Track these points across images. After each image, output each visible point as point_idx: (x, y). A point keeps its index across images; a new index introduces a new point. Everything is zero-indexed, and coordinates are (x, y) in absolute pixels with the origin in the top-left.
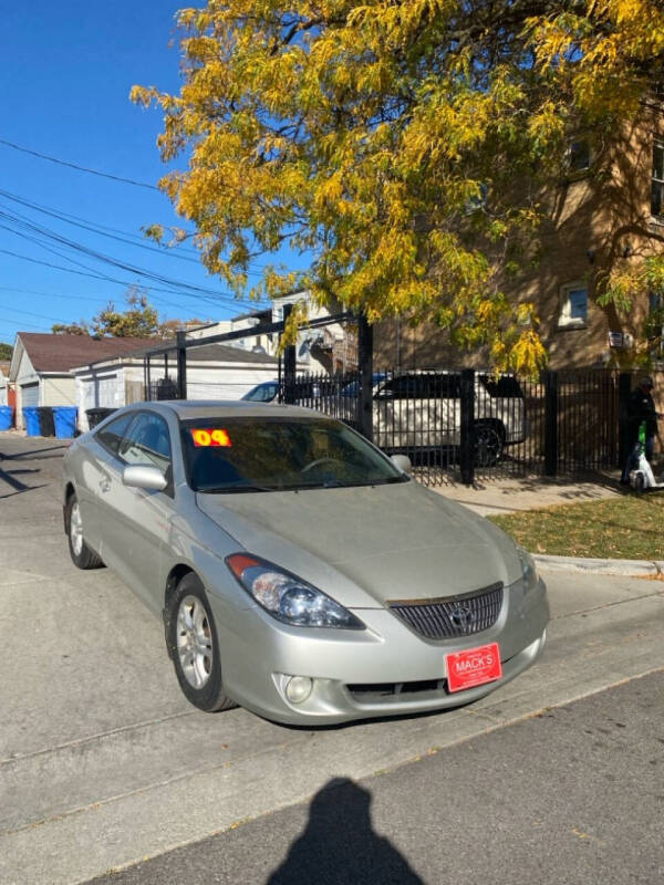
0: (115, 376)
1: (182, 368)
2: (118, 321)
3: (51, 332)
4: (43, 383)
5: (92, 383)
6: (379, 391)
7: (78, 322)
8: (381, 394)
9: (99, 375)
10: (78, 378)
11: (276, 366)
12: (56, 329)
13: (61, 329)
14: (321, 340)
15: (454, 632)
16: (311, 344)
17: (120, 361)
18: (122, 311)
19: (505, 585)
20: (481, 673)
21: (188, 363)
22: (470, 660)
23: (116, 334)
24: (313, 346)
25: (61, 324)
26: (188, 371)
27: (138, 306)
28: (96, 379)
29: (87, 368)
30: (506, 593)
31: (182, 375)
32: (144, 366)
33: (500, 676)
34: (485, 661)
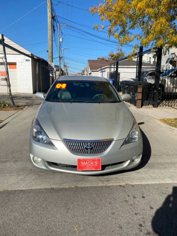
0: (105, 71)
1: (117, 68)
2: (113, 56)
3: (97, 60)
4: (92, 73)
5: (102, 73)
6: (172, 74)
7: (104, 57)
8: (173, 75)
9: (103, 71)
10: (99, 71)
11: (136, 67)
12: (98, 59)
13: (100, 59)
14: (173, 58)
15: (85, 152)
16: (170, 60)
17: (106, 67)
18: (115, 53)
19: (114, 140)
20: (91, 167)
21: (119, 66)
22: (88, 162)
23: (113, 59)
24: (170, 61)
25: (99, 57)
26: (119, 69)
27: (120, 51)
28: (102, 72)
29: (100, 69)
30: (113, 143)
31: (117, 70)
32: (110, 68)
33: (101, 169)
34: (94, 163)
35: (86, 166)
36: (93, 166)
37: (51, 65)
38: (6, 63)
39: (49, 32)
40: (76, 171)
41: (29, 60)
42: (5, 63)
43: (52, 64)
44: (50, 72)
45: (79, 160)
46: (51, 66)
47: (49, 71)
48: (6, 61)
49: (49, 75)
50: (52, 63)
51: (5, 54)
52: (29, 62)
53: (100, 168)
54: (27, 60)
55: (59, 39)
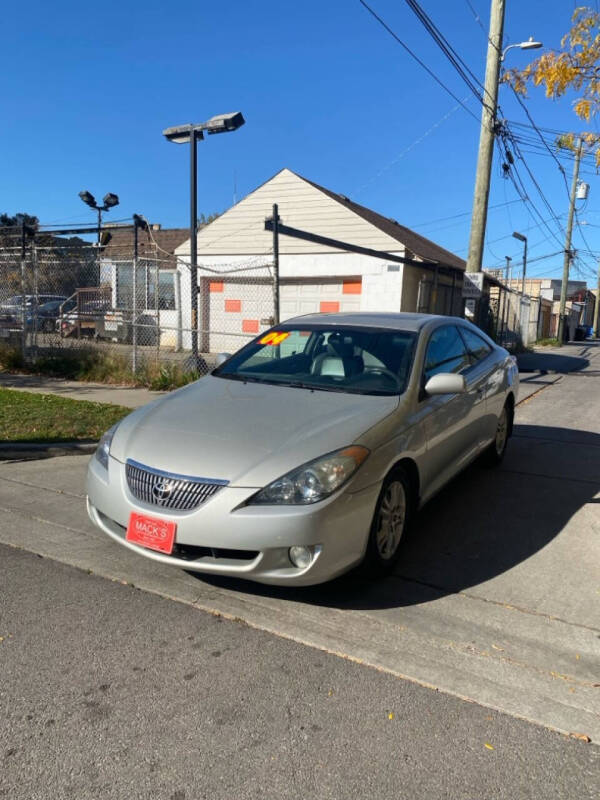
15: (153, 501)
19: (231, 485)
20: (151, 539)
22: (147, 525)
33: (170, 553)
34: (159, 532)
35: (142, 536)
36: (157, 540)
37: (473, 281)
38: (275, 279)
39: (478, 175)
40: (123, 537)
41: (397, 269)
42: (272, 279)
43: (475, 278)
44: (468, 302)
45: (135, 517)
46: (471, 284)
47: (464, 299)
48: (277, 274)
49: (464, 311)
50: (476, 274)
51: (277, 254)
52: (396, 273)
53: (168, 550)
54: (391, 269)
55: (576, 190)
